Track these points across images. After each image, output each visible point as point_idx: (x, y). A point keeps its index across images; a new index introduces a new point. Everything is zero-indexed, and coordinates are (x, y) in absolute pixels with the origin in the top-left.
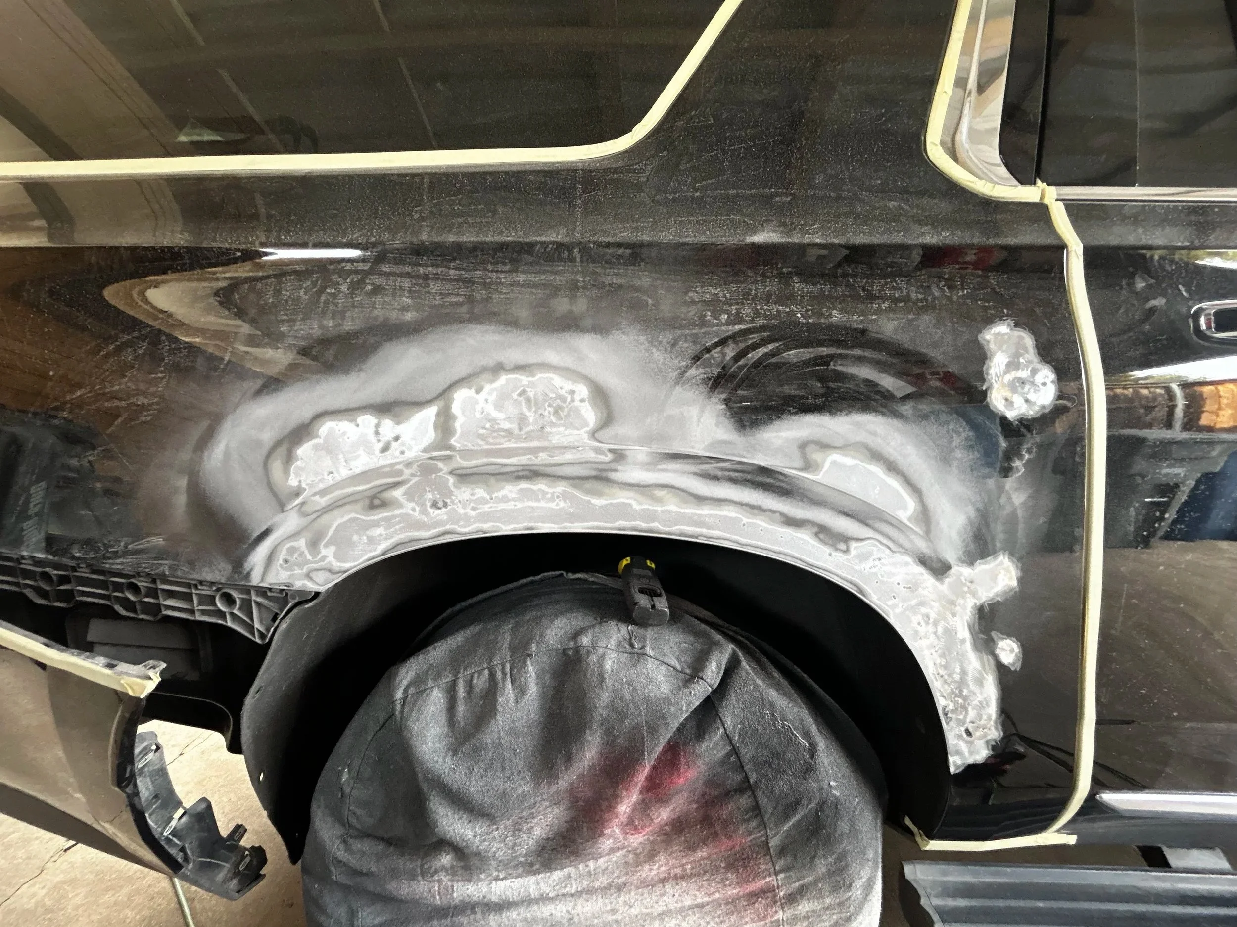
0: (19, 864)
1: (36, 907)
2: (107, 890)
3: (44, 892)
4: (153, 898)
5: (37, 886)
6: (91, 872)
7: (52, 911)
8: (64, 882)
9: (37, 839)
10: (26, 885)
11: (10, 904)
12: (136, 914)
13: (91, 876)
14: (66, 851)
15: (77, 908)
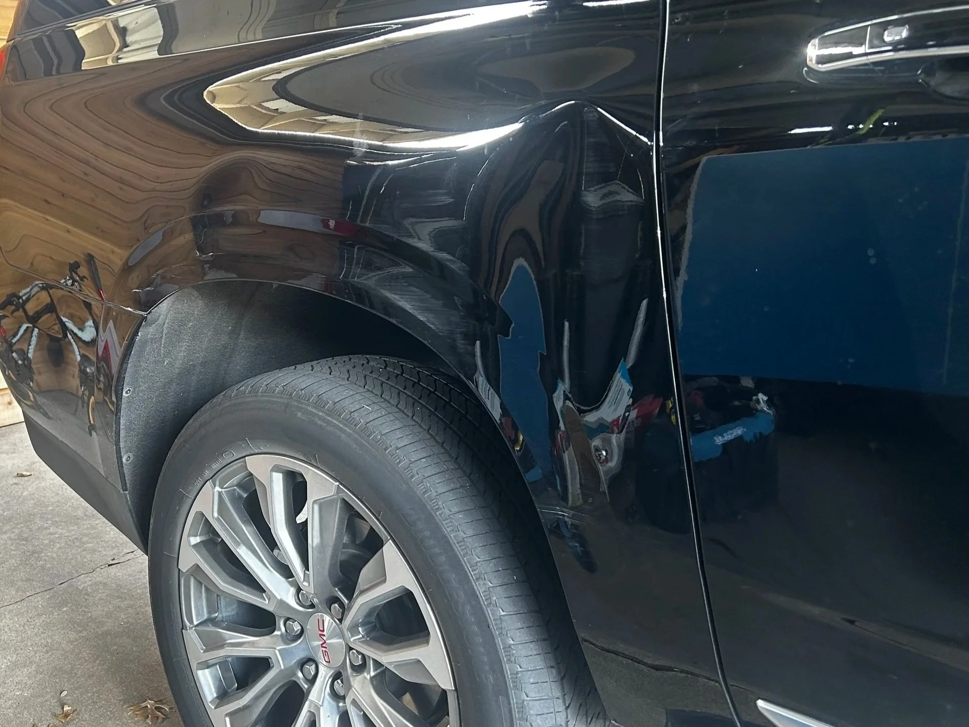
0: (85, 562)
1: (83, 589)
2: (118, 597)
3: (90, 583)
4: (138, 614)
5: (88, 578)
6: (115, 583)
7: (88, 595)
8: (100, 583)
9: (99, 552)
10: (83, 575)
11: (73, 582)
12: (126, 618)
13: (114, 586)
14: (109, 565)
15: (101, 599)
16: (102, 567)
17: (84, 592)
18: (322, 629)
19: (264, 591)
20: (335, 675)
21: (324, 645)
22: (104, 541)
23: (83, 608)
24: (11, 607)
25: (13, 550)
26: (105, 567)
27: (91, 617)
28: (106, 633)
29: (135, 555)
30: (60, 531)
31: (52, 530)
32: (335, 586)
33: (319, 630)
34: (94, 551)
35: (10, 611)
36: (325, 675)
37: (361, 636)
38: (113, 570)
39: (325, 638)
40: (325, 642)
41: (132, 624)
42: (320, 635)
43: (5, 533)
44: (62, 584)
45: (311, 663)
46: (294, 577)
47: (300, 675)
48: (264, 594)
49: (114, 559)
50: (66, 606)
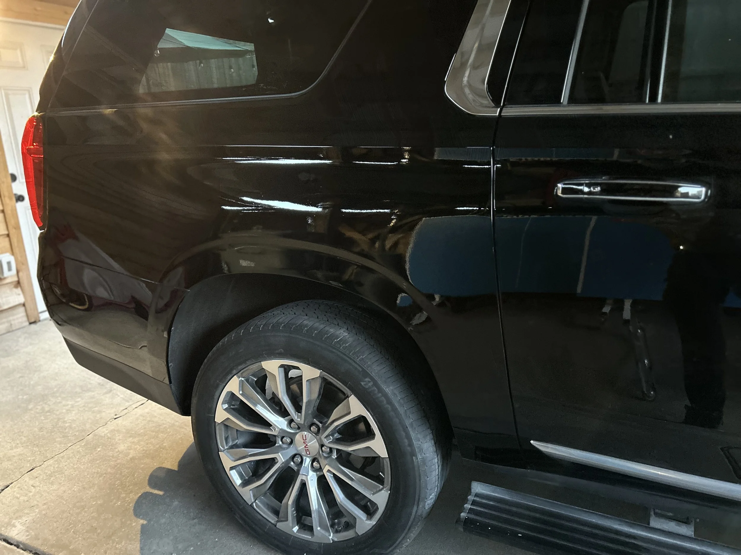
0: (98, 419)
2: (131, 437)
3: (107, 431)
5: (105, 429)
7: (110, 439)
8: (114, 430)
10: (101, 427)
11: (96, 433)
12: (141, 448)
14: (115, 419)
15: (120, 440)
16: (111, 421)
17: (106, 437)
18: (305, 439)
19: (271, 425)
20: (313, 460)
21: (307, 447)
22: (104, 405)
23: (111, 447)
24: (62, 454)
25: (44, 420)
26: (113, 420)
27: (119, 451)
28: (133, 459)
29: (129, 410)
30: (70, 403)
31: (64, 402)
32: (314, 418)
33: (303, 440)
34: (100, 412)
35: (63, 457)
36: (307, 461)
37: (331, 440)
38: (119, 421)
39: (306, 443)
40: (307, 445)
41: (146, 451)
42: (304, 442)
43: (31, 410)
44: (89, 435)
45: (297, 456)
46: (290, 415)
47: (292, 463)
48: (271, 427)
49: (116, 415)
50: (99, 448)
